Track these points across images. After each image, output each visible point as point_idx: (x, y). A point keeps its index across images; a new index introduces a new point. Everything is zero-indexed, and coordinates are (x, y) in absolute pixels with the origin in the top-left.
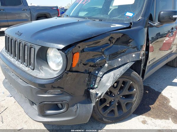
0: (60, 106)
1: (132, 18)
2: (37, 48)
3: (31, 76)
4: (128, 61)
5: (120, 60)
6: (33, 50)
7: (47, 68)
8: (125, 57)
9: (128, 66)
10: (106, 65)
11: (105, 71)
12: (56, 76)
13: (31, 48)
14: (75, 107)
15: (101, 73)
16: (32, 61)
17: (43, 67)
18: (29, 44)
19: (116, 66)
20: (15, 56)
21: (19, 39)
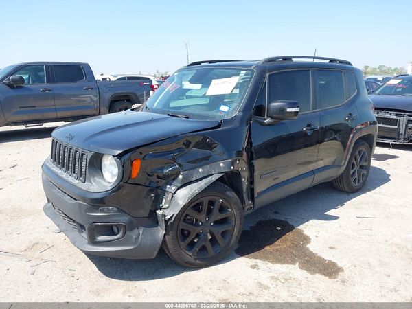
0: (115, 229)
1: (228, 113)
2: (90, 155)
3: (81, 189)
4: (213, 173)
5: (200, 170)
6: (84, 157)
7: (101, 180)
8: (208, 166)
9: (213, 178)
10: (181, 177)
11: (179, 185)
12: (109, 188)
13: (83, 155)
14: (136, 231)
15: (174, 188)
16: (83, 172)
17: (96, 178)
18: (81, 151)
19: (194, 179)
20: (63, 167)
21: (69, 144)
